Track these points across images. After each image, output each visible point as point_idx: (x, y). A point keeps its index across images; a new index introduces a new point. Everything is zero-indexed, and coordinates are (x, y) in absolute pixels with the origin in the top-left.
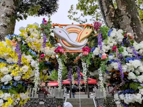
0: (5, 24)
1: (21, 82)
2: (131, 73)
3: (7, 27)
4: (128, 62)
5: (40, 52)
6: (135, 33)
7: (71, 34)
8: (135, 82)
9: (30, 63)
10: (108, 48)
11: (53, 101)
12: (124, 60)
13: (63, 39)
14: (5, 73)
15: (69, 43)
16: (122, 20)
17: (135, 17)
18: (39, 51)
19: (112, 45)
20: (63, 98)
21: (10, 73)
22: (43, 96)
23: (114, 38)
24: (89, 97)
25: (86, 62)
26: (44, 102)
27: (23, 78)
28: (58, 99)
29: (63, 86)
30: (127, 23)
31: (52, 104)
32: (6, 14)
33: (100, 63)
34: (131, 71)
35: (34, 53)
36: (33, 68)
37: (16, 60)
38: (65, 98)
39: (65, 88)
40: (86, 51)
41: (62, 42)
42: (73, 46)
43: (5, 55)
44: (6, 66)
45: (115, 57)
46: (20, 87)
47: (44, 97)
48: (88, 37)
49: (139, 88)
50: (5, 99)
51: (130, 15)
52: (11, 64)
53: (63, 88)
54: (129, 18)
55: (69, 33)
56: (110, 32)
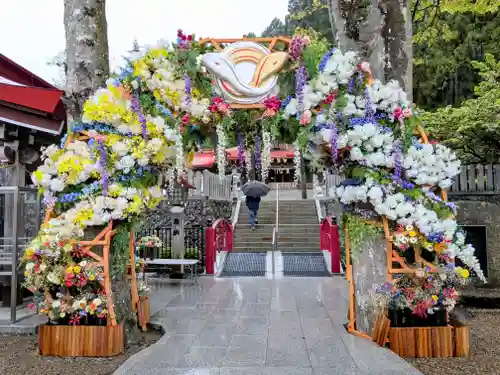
0: (90, 37)
1: (149, 168)
2: (356, 148)
3: (93, 45)
4: (352, 129)
5: (180, 110)
6: (388, 55)
7: (241, 65)
8: (362, 166)
9: (163, 134)
10: (318, 97)
11: (202, 207)
12: (344, 124)
13: (223, 80)
14: (122, 154)
15: (236, 89)
16: (364, 19)
17: (396, 10)
18: (177, 108)
19: (326, 90)
20: (231, 200)
21: (129, 153)
22: (180, 194)
23: (333, 74)
24: (305, 196)
25: (269, 131)
26: (183, 209)
27: (154, 161)
28: (218, 204)
29: (229, 166)
30: (376, 28)
31: (200, 214)
32: (86, 8)
33: (297, 131)
34: (356, 145)
35: (166, 111)
36: (169, 143)
37: (136, 129)
38: (235, 199)
39: (234, 171)
40: (271, 107)
41: (222, 88)
42: (244, 95)
43: (115, 118)
44: (121, 140)
45: (328, 118)
46: (148, 176)
47: (182, 197)
48: (278, 72)
49: (366, 176)
50: (129, 197)
51: (384, 5)
52: (127, 135)
53: (228, 173)
54: (382, 12)
55: (236, 63)
56: (325, 60)
